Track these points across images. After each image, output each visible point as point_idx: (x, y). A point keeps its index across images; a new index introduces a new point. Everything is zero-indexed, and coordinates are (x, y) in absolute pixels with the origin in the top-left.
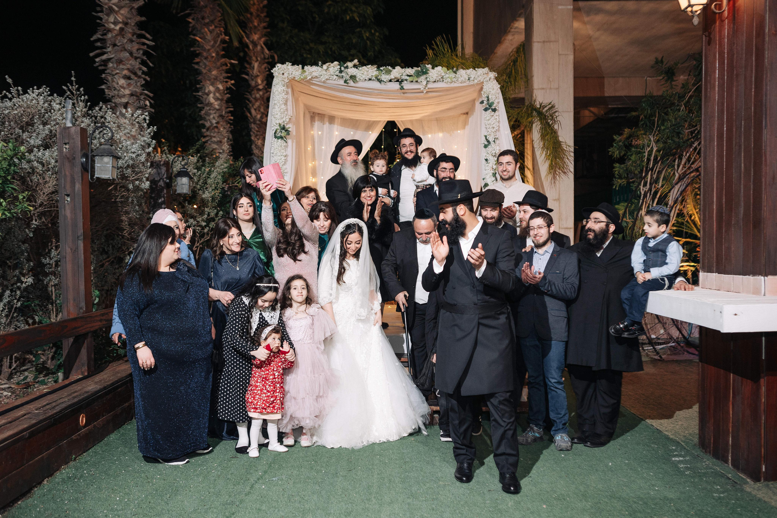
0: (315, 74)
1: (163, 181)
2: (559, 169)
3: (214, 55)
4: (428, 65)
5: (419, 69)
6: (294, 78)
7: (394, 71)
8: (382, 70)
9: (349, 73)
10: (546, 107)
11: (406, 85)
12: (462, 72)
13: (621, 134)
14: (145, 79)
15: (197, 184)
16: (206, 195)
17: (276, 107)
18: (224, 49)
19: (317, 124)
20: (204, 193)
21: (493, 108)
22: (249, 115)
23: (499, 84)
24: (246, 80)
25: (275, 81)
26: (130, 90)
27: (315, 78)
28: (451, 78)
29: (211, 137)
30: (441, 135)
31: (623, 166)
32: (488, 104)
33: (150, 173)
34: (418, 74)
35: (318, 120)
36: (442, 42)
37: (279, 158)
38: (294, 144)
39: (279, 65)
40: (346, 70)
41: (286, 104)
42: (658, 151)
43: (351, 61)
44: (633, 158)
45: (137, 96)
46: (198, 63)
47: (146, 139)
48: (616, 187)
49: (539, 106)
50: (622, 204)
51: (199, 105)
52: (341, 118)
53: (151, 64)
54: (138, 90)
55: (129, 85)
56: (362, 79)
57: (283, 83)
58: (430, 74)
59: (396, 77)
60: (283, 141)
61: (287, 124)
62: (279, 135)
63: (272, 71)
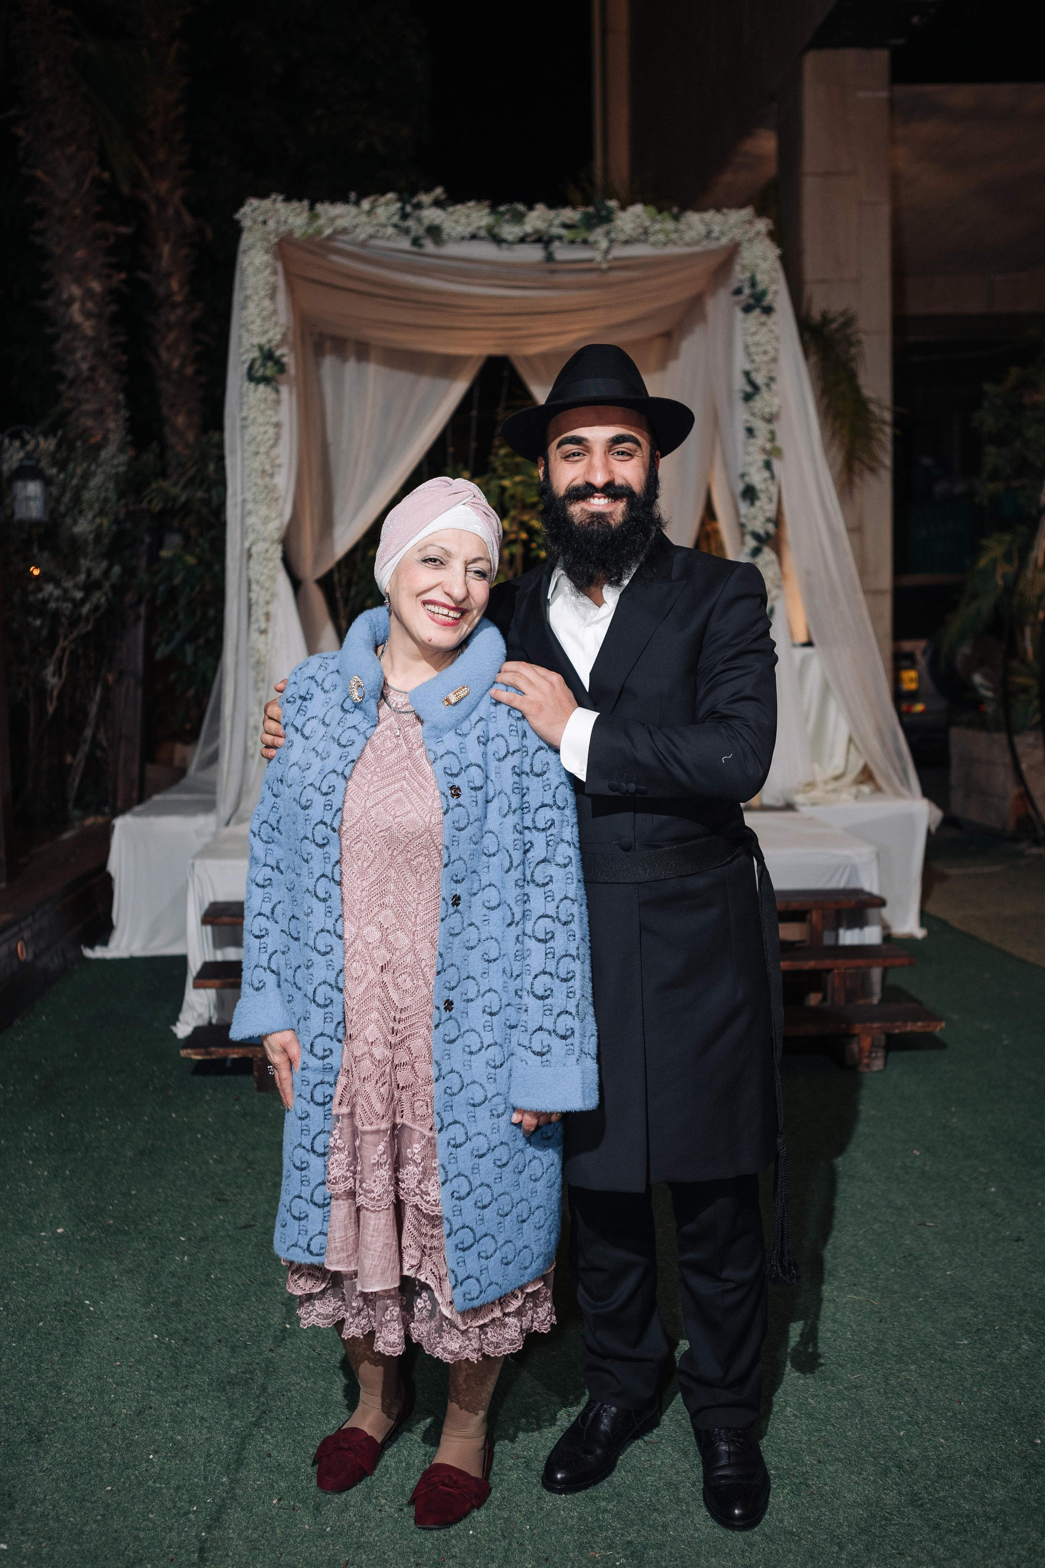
0: (341, 223)
2: (862, 462)
3: (78, 211)
4: (611, 200)
5: (591, 209)
6: (292, 233)
7: (533, 215)
8: (502, 214)
9: (424, 221)
10: (833, 320)
11: (562, 253)
12: (692, 218)
13: (999, 381)
16: (83, 527)
17: (251, 305)
18: (100, 201)
20: (75, 522)
21: (765, 304)
23: (778, 247)
24: (147, 285)
25: (246, 240)
27: (341, 233)
28: (666, 233)
29: (80, 401)
31: (1003, 451)
32: (753, 295)
34: (590, 223)
35: (332, 353)
37: (262, 429)
38: (294, 398)
39: (255, 202)
40: (417, 213)
41: (272, 296)
43: (428, 190)
46: (41, 232)
51: (50, 331)
56: (454, 234)
57: (266, 244)
58: (618, 223)
59: (537, 231)
60: (269, 390)
61: (278, 346)
62: (260, 373)
63: (238, 216)
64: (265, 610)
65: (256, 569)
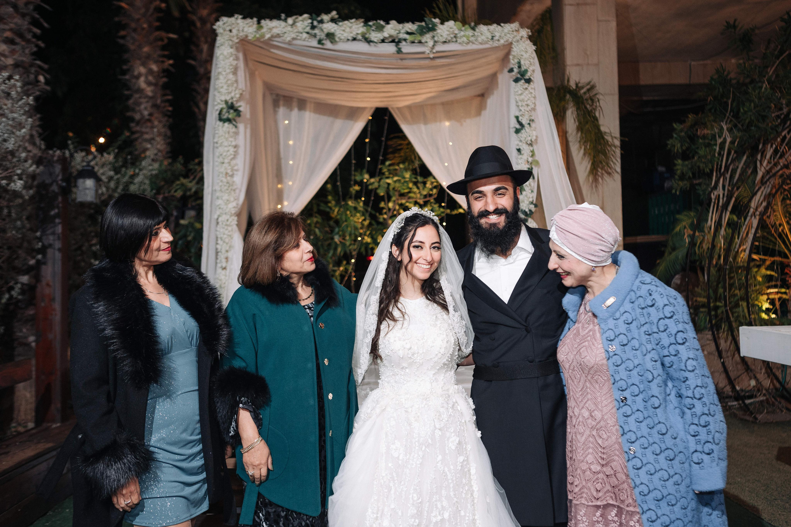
0: (275, 31)
1: (57, 184)
2: (602, 169)
3: (145, 26)
4: (435, 18)
5: (423, 24)
6: (247, 36)
7: (388, 27)
8: (370, 26)
9: (325, 30)
10: (583, 88)
11: (406, 48)
12: (483, 28)
13: (682, 122)
14: (37, 46)
15: (115, 190)
17: (221, 77)
18: (159, 19)
19: (282, 110)
21: (527, 77)
22: (196, 110)
23: (534, 45)
24: (193, 67)
25: (219, 41)
26: (14, 59)
27: (276, 37)
28: (468, 37)
29: (142, 133)
30: (447, 124)
31: (687, 163)
32: (519, 73)
33: (34, 171)
34: (422, 31)
35: (284, 105)
36: (445, 5)
37: (226, 149)
38: (248, 131)
39: (225, 19)
40: (321, 25)
41: (235, 72)
42: (732, 143)
43: (328, 12)
44: (701, 152)
45: (24, 68)
46: (123, 37)
47: (15, 115)
48: (676, 191)
49: (574, 87)
50: (685, 213)
51: (126, 92)
52: (315, 103)
53: (46, 25)
54: (26, 59)
55: (13, 52)
56: (343, 38)
57: (231, 43)
58: (439, 31)
59: (391, 36)
60: (231, 126)
61: (237, 101)
62: (225, 117)
63: (215, 27)
64: (226, 255)
65: (221, 231)
